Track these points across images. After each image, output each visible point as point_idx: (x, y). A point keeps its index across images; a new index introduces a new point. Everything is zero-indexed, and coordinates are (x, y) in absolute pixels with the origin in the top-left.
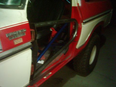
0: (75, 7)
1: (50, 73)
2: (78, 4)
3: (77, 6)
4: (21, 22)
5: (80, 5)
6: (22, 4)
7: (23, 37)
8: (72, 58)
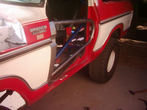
0: (91, 7)
1: (67, 76)
2: (95, 4)
3: (93, 5)
4: (42, 19)
5: (97, 5)
6: (42, 2)
7: (44, 33)
8: (88, 62)
